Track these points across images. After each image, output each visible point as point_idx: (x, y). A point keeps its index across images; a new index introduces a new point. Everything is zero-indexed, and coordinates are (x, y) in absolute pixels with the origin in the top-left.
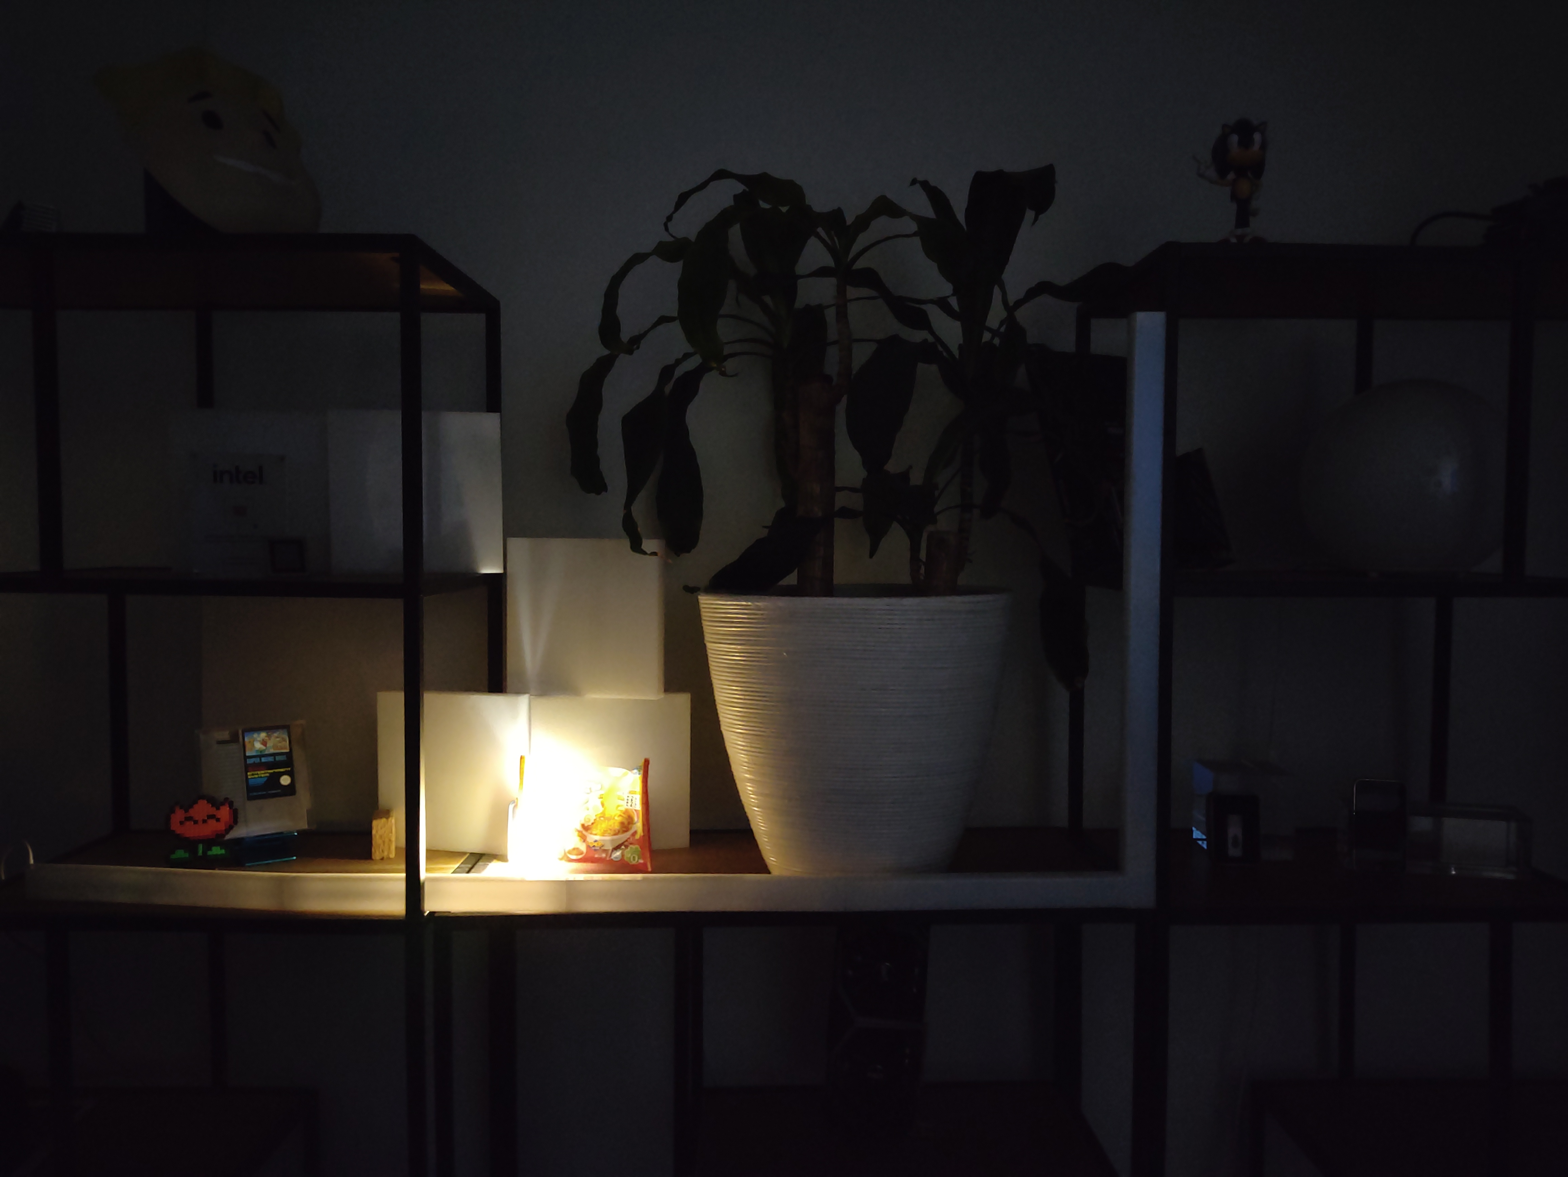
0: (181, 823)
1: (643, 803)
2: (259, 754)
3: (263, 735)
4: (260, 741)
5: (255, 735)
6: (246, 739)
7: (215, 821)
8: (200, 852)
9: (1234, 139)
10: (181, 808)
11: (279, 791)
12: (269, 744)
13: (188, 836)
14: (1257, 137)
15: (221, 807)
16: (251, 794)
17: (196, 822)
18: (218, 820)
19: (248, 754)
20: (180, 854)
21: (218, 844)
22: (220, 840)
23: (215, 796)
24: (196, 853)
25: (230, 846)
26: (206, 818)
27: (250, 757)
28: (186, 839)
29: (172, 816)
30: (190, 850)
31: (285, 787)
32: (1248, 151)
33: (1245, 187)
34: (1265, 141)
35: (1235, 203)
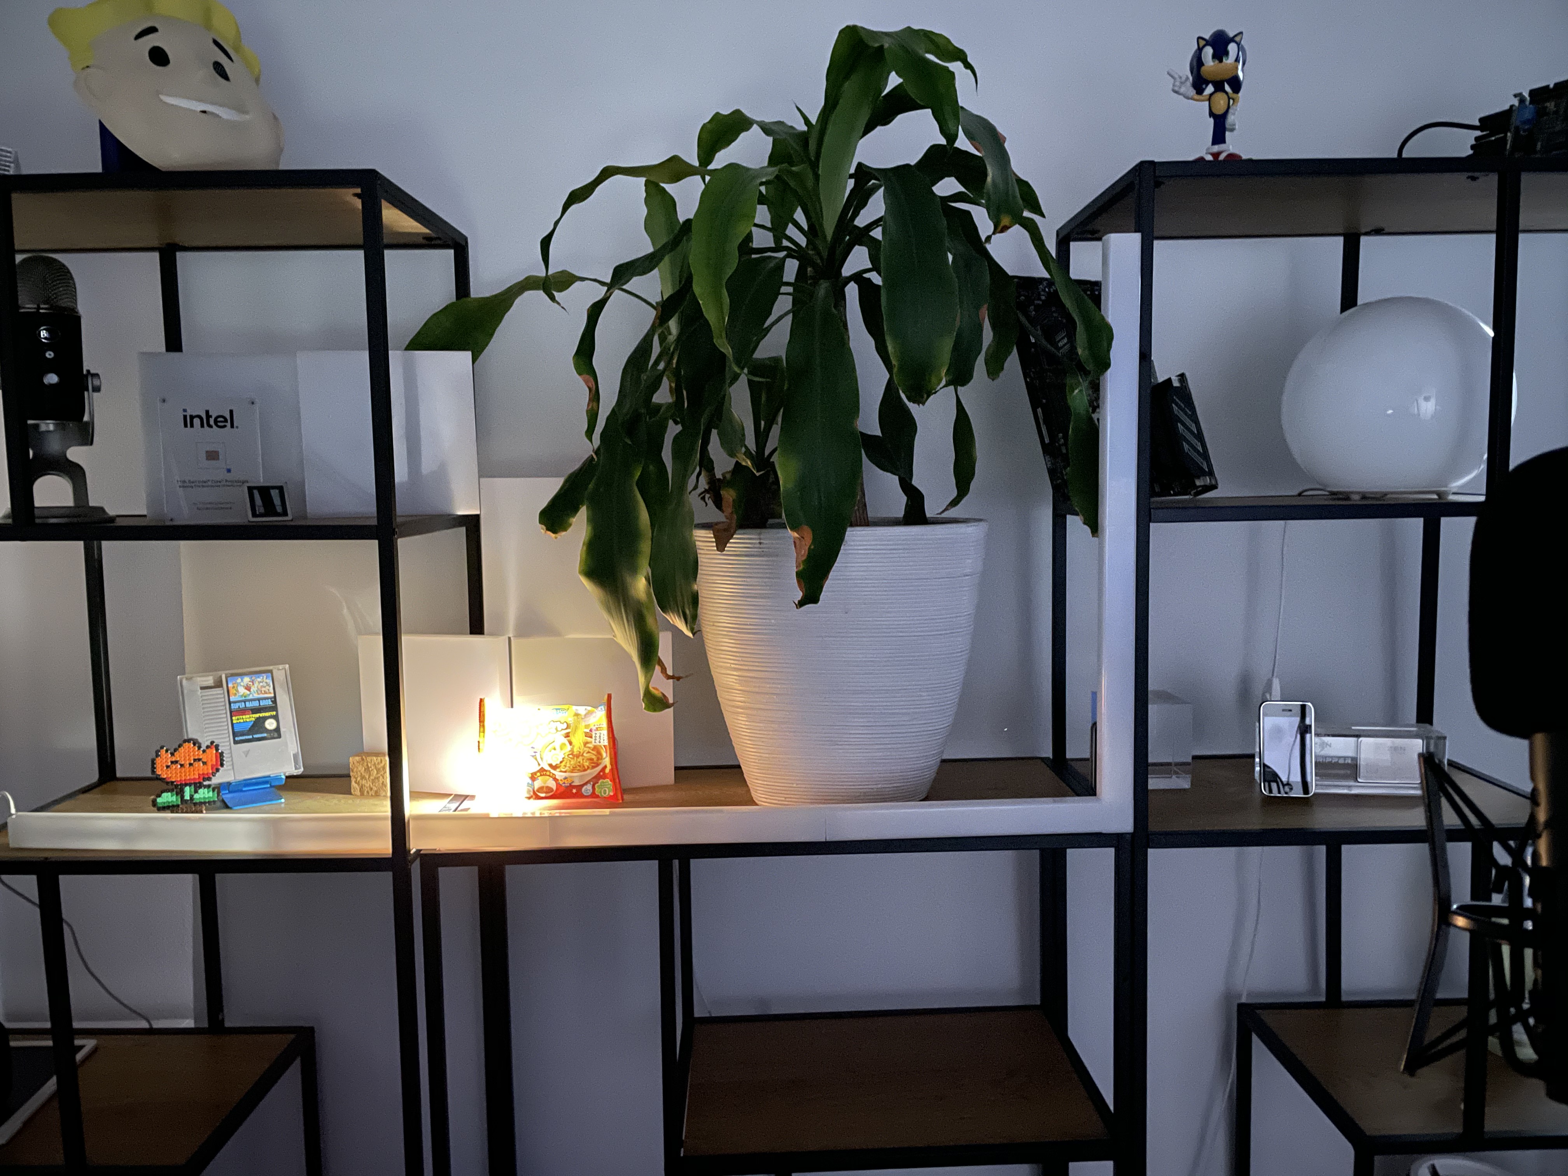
0: (168, 767)
1: (609, 740)
2: (244, 698)
3: (247, 679)
4: (244, 686)
5: (239, 680)
6: (230, 685)
7: (202, 765)
8: (187, 797)
9: (1209, 51)
10: (167, 751)
11: (265, 735)
12: (253, 689)
13: (174, 780)
14: (1232, 48)
15: (208, 751)
16: (237, 739)
17: (182, 765)
18: (205, 763)
19: (232, 699)
20: (167, 798)
21: (205, 787)
22: (206, 783)
23: (200, 740)
24: (182, 797)
25: (218, 788)
26: (192, 762)
27: (235, 702)
28: (172, 782)
29: (158, 760)
30: (177, 794)
31: (271, 731)
32: (1223, 64)
33: (1221, 101)
34: (1240, 53)
35: (1212, 120)
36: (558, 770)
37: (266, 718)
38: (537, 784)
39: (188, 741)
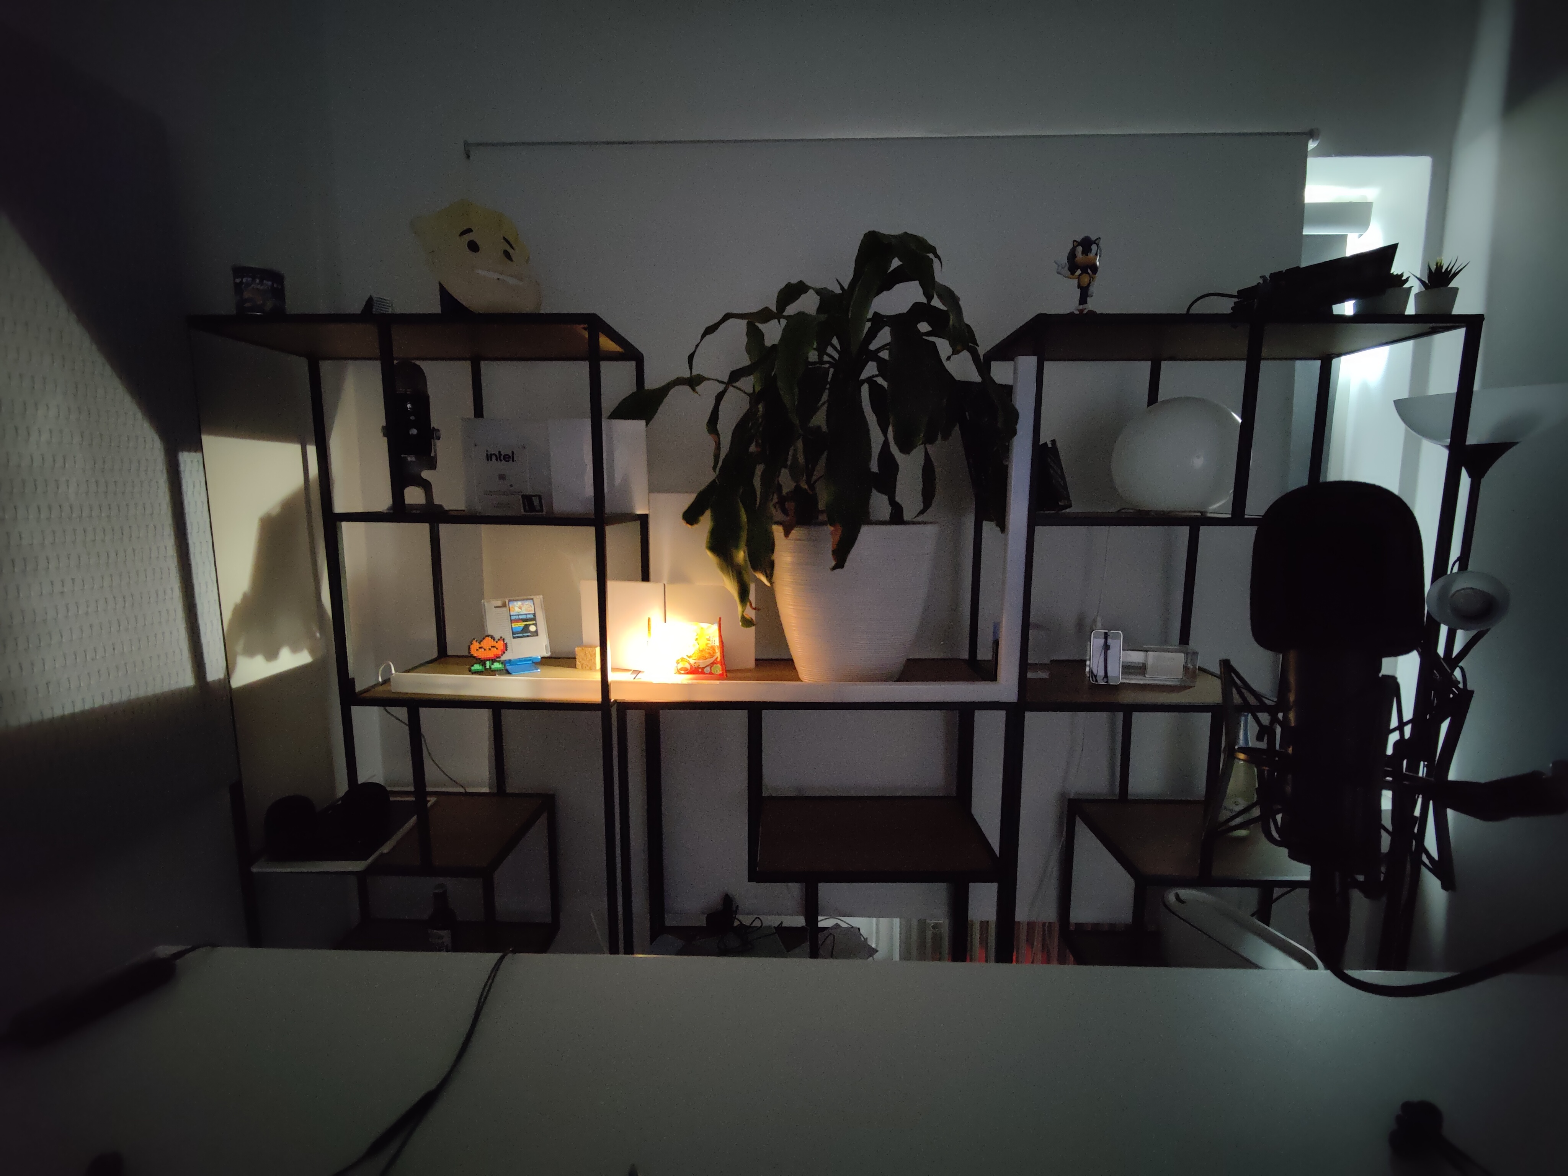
0: (477, 650)
1: (719, 642)
2: (518, 614)
3: (519, 603)
4: (518, 607)
5: (515, 603)
6: (511, 605)
7: (495, 649)
8: (488, 667)
9: (1080, 249)
10: (476, 641)
11: (529, 634)
13: (480, 657)
14: (1094, 247)
15: (499, 642)
16: (514, 636)
17: (485, 649)
18: (497, 648)
19: (512, 613)
20: (477, 667)
21: (497, 661)
22: (498, 659)
23: (495, 636)
24: (485, 667)
25: (503, 663)
26: (490, 648)
27: (513, 615)
28: (480, 659)
29: (472, 646)
30: (482, 665)
31: (533, 632)
32: (1088, 257)
33: (1085, 279)
34: (1099, 251)
35: (1079, 290)
36: (691, 658)
37: (530, 625)
38: (680, 666)
39: (488, 636)
